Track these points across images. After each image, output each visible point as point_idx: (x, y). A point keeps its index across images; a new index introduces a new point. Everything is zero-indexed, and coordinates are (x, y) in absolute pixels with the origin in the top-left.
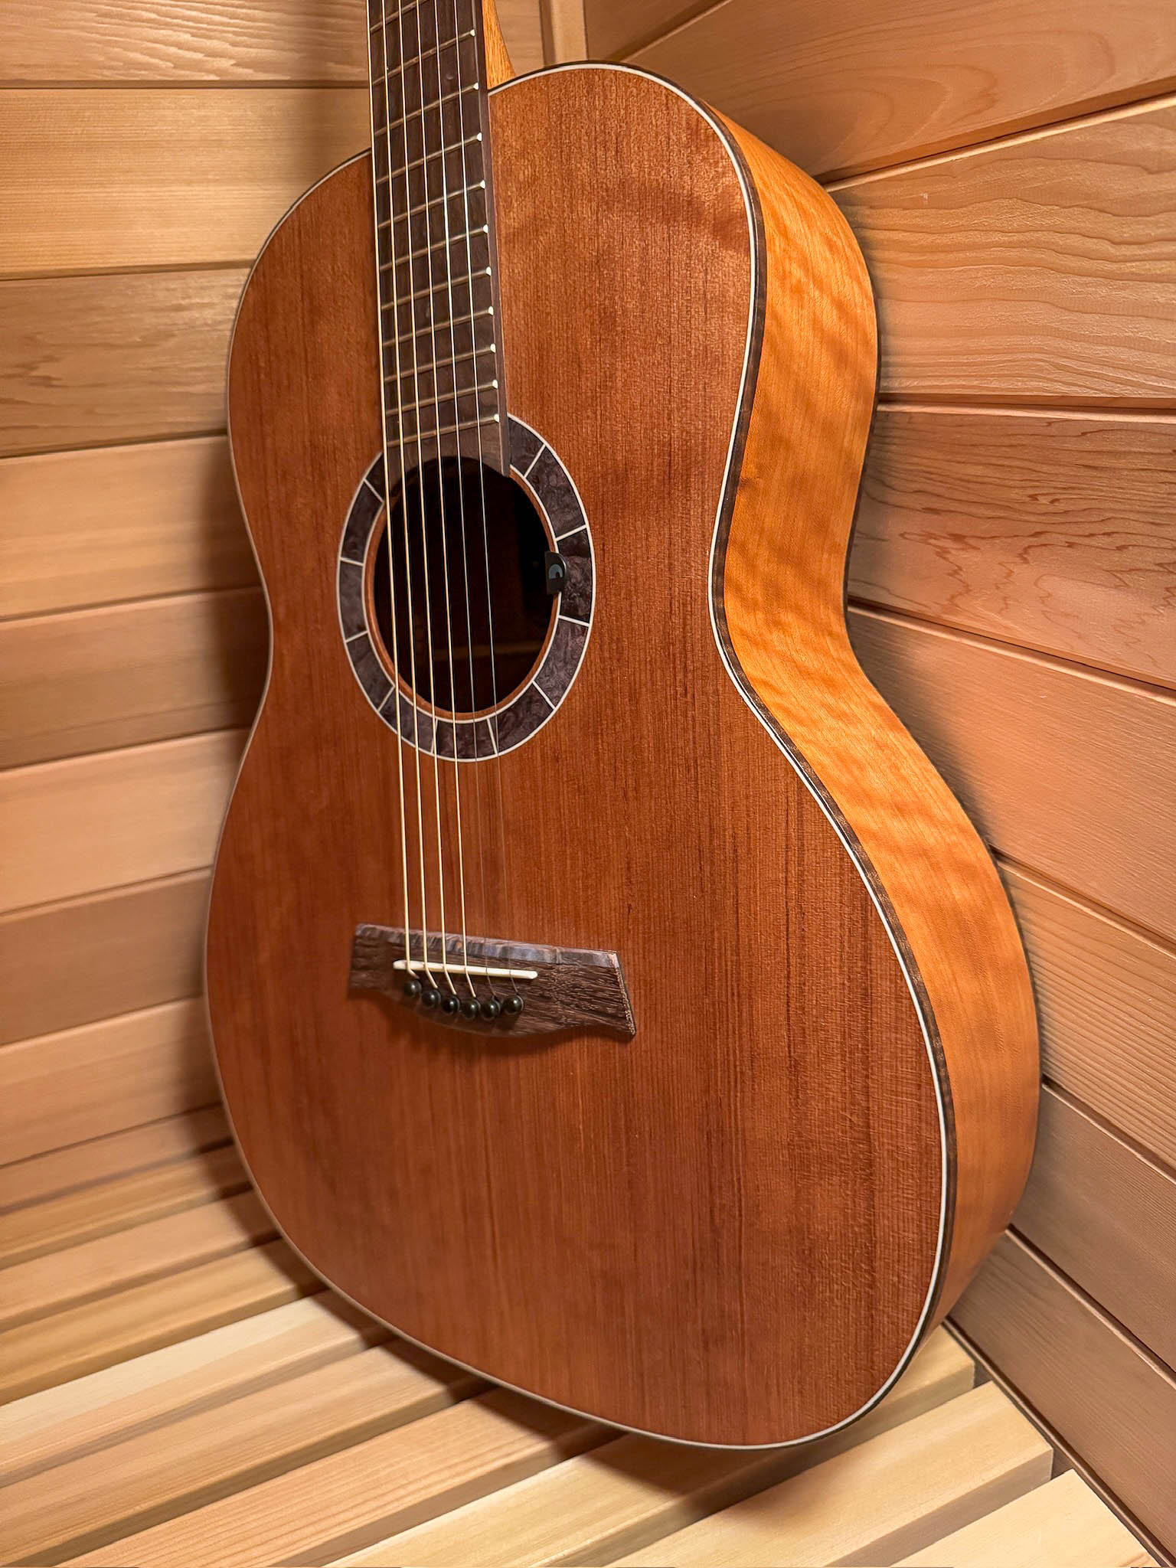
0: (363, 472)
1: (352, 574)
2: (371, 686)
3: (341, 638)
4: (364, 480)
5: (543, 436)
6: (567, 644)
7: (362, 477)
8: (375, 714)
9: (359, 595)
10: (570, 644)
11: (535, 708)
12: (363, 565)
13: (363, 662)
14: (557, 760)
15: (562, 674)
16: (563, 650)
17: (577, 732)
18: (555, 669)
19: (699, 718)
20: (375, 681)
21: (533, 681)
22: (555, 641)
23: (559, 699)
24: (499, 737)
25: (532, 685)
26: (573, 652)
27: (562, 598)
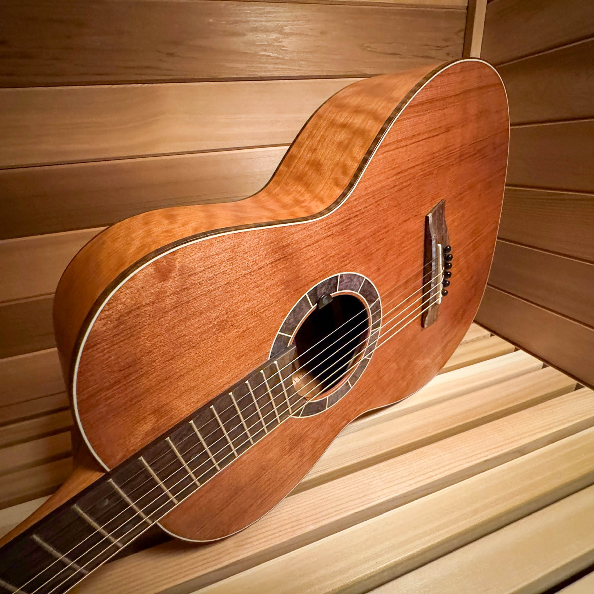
1: (331, 400)
3: (351, 390)
5: (275, 336)
6: (346, 282)
7: (299, 418)
8: (371, 360)
11: (366, 288)
12: (329, 396)
14: (379, 269)
15: (355, 280)
16: (348, 284)
17: (371, 264)
18: (354, 285)
19: (364, 206)
21: (358, 293)
22: (345, 289)
23: (362, 277)
24: (374, 300)
25: (359, 293)
26: (348, 278)
27: (332, 293)
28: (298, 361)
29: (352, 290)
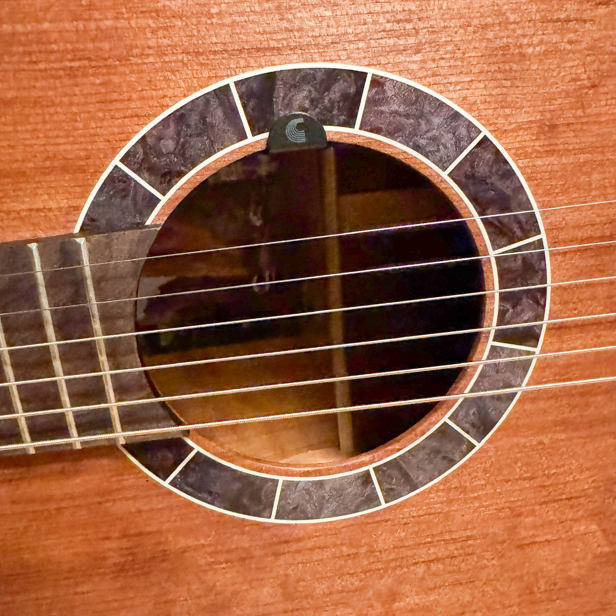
0: (157, 485)
1: (294, 497)
2: (444, 458)
3: (378, 512)
4: (166, 484)
6: (396, 112)
7: (163, 487)
8: (481, 448)
9: (321, 484)
10: (395, 107)
11: (482, 170)
12: (281, 479)
13: (413, 475)
14: (553, 127)
15: (436, 121)
16: (403, 120)
17: (517, 92)
18: (429, 135)
20: (437, 452)
21: (445, 175)
22: (390, 135)
23: (470, 125)
24: (518, 233)
25: (450, 175)
26: (406, 102)
27: (331, 124)
28: (146, 302)
29: (417, 148)
